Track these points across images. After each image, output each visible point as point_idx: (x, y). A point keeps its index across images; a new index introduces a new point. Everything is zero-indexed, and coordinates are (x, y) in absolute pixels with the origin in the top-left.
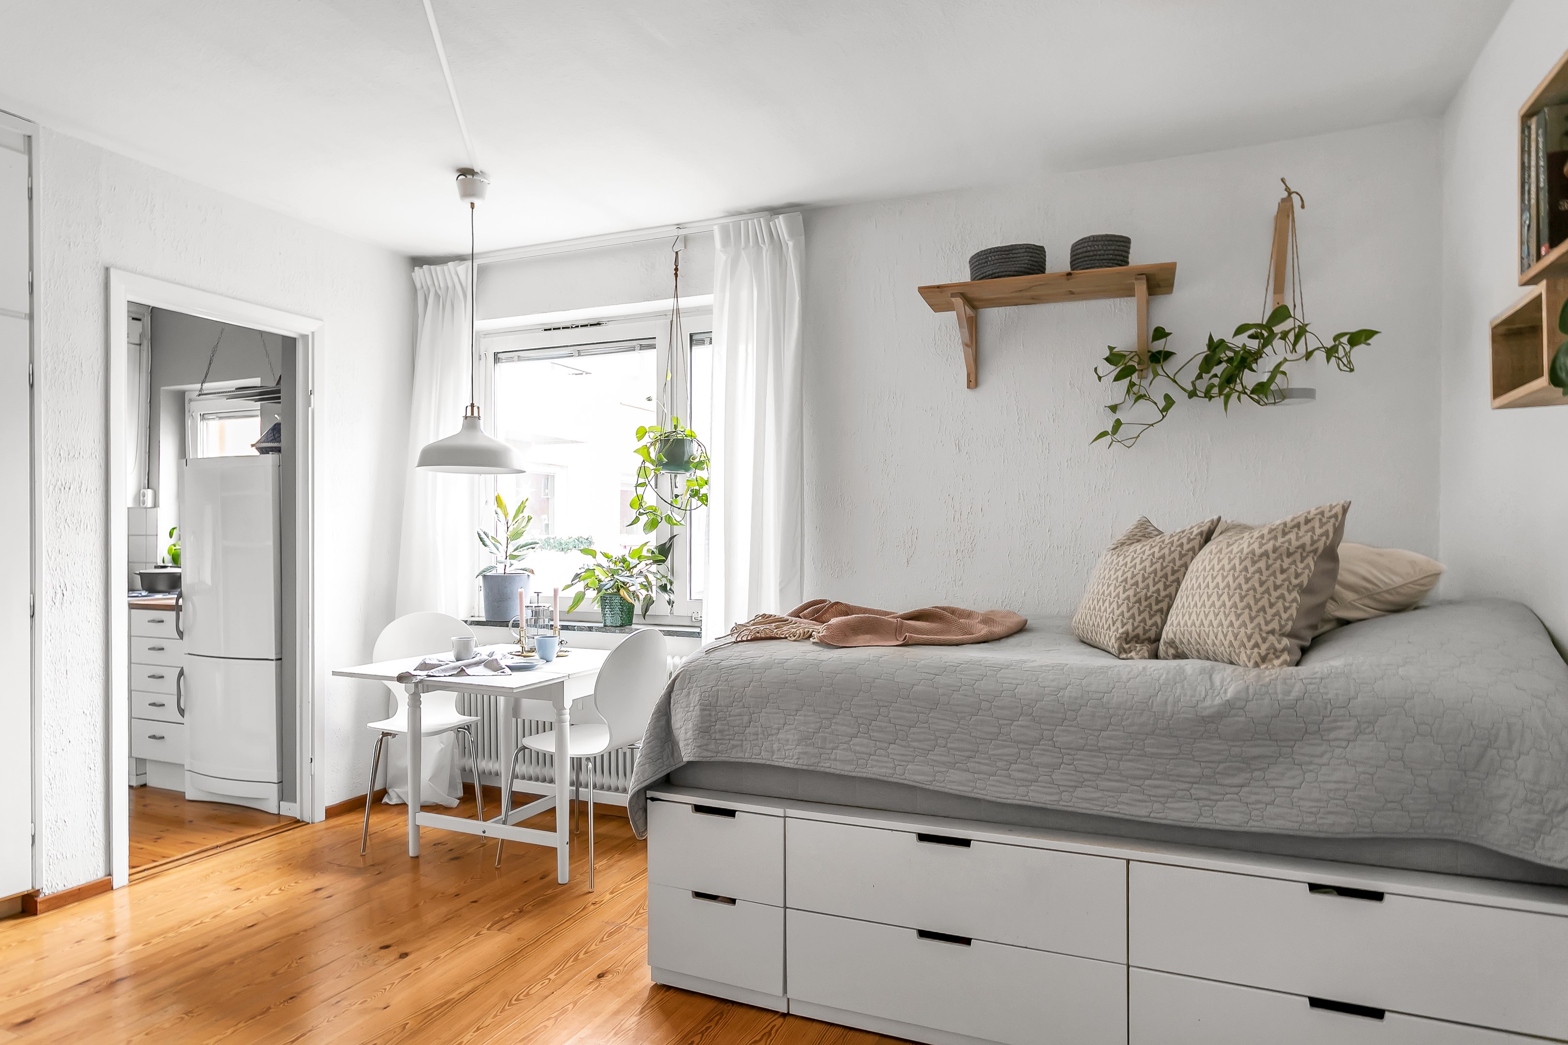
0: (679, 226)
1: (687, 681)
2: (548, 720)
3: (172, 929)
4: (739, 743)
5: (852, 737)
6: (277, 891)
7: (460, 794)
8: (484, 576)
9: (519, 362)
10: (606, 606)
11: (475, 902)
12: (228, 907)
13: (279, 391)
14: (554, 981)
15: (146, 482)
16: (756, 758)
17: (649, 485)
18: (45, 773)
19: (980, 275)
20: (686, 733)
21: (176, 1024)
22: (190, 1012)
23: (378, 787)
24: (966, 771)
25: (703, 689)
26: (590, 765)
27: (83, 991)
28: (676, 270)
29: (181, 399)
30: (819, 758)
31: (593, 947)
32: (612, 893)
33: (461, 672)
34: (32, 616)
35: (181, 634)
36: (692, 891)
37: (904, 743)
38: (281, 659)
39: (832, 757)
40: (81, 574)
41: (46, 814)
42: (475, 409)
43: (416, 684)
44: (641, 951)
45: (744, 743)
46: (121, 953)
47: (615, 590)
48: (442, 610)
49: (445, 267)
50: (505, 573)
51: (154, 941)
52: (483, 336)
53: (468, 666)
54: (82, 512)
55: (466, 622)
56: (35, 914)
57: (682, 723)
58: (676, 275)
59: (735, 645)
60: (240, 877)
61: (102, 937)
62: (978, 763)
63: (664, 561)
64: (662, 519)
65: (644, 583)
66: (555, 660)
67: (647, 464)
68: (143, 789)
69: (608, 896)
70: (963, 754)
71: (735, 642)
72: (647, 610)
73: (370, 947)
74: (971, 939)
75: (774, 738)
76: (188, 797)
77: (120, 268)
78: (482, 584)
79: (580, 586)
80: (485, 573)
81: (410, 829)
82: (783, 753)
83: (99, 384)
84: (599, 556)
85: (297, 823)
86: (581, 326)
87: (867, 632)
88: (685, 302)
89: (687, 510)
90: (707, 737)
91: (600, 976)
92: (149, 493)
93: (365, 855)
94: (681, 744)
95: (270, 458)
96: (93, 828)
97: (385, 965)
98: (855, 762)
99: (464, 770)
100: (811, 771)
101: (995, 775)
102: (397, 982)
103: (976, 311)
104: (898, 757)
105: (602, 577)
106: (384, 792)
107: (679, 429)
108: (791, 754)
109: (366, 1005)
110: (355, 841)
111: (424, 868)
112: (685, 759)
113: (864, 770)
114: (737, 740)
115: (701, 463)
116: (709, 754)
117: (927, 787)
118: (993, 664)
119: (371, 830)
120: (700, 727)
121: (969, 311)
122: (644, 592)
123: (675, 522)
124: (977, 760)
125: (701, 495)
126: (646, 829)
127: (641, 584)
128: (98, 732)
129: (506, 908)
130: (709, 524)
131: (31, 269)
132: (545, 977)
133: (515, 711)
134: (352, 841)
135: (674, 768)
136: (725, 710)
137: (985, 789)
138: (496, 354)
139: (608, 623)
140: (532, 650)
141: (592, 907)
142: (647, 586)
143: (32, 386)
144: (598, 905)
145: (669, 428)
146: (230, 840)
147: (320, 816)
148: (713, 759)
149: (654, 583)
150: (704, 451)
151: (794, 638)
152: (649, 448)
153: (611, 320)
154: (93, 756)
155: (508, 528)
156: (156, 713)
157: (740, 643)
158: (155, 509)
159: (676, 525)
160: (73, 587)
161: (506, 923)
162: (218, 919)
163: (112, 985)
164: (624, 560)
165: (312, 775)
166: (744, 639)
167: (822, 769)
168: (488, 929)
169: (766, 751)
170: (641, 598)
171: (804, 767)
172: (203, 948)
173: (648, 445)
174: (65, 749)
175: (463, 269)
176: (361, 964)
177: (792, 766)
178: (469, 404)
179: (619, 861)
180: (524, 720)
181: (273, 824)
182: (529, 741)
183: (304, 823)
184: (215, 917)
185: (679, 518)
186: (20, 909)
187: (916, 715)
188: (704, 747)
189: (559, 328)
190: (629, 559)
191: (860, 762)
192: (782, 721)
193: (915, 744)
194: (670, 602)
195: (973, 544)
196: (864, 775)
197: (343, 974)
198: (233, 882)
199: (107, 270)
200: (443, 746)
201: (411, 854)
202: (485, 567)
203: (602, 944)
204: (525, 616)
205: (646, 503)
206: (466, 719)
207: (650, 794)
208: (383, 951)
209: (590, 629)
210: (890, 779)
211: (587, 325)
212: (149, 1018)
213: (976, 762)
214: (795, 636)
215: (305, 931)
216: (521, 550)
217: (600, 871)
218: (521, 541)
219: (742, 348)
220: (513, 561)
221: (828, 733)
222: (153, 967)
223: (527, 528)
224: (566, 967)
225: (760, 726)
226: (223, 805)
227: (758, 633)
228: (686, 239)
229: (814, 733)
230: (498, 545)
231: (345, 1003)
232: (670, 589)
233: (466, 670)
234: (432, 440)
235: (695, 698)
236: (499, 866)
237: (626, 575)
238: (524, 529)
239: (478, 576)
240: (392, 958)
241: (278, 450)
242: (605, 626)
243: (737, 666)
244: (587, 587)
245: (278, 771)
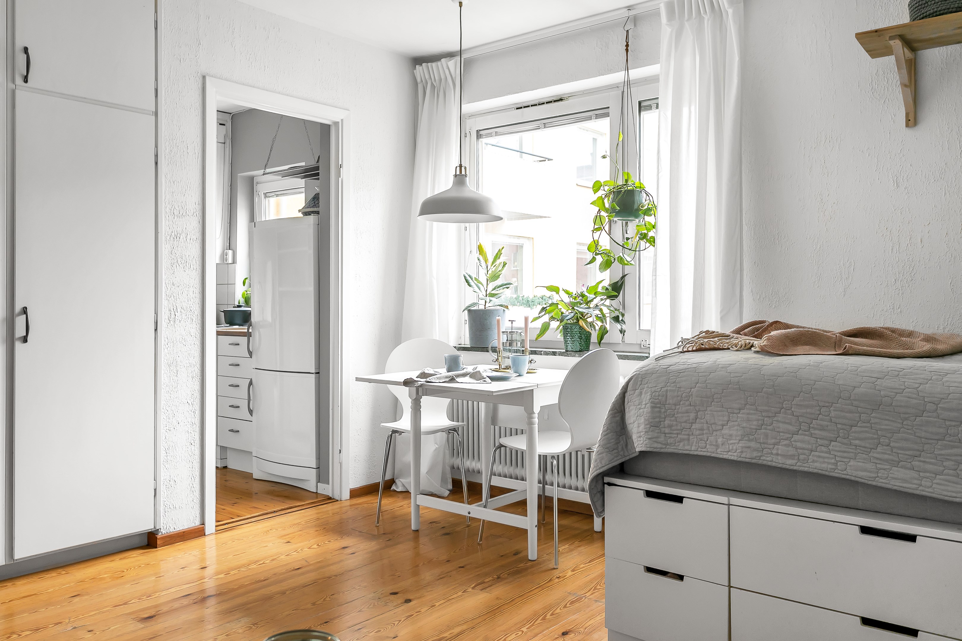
0: (629, 8)
1: (639, 383)
2: (519, 427)
3: (243, 566)
4: (686, 437)
5: (793, 434)
6: (315, 546)
7: (450, 487)
8: (469, 311)
9: (496, 137)
10: (567, 334)
11: (463, 567)
12: (282, 555)
13: (317, 168)
14: (526, 633)
15: (228, 245)
16: (701, 451)
17: (603, 230)
18: (162, 445)
19: (920, 15)
20: (639, 427)
21: (247, 630)
22: (256, 624)
23: (388, 477)
24: (910, 469)
25: (653, 389)
26: (555, 462)
27: (185, 602)
28: (627, 46)
29: (251, 182)
30: (761, 452)
31: (558, 611)
32: (573, 571)
33: (452, 380)
34: (156, 330)
35: (250, 353)
36: (644, 566)
37: (845, 441)
38: (319, 373)
39: (774, 452)
40: (186, 301)
41: (163, 475)
42: (463, 169)
43: (417, 388)
44: (598, 618)
45: (691, 437)
46: (210, 579)
47: (575, 321)
48: (437, 336)
49: (439, 63)
50: (485, 308)
51: (232, 573)
52: (467, 118)
53: (458, 376)
54: (187, 256)
55: (455, 347)
56: (156, 548)
57: (635, 418)
58: (627, 50)
59: (682, 354)
60: (290, 534)
61: (198, 566)
62: (924, 462)
63: (616, 297)
64: (615, 260)
65: (599, 316)
66: (525, 375)
67: (603, 214)
68: (225, 470)
69: (570, 573)
70: (907, 453)
71: (681, 352)
72: (602, 338)
73: (383, 592)
74: (918, 631)
75: (718, 433)
76: (255, 477)
77: (212, 76)
78: (467, 318)
79: (546, 318)
80: (469, 308)
81: (412, 510)
82: (728, 447)
83: (199, 162)
84: (562, 293)
85: (329, 499)
86: (547, 103)
87: (806, 344)
88: (635, 73)
89: (635, 250)
90: (657, 431)
91: (564, 634)
92: (230, 252)
93: (378, 526)
94: (634, 437)
95: (312, 219)
96: (193, 488)
97: (394, 606)
98: (796, 457)
99: (453, 468)
100: (753, 463)
101: (941, 473)
102: (403, 620)
103: (915, 53)
104: (839, 454)
105: (564, 310)
106: (392, 482)
107: (630, 183)
108: (734, 447)
109: (379, 634)
110: (371, 515)
111: (423, 540)
112: (638, 450)
113: (805, 465)
114: (684, 435)
115: (649, 210)
116: (659, 446)
117: (870, 483)
118: (939, 369)
119: (383, 508)
120: (651, 422)
121: (909, 54)
122: (600, 324)
123: (626, 262)
124: (922, 459)
125: (649, 238)
126: (604, 510)
127: (597, 316)
128: (197, 417)
129: (487, 575)
130: (656, 262)
131: (156, 80)
132: (519, 629)
133: (493, 419)
134: (369, 516)
135: (628, 458)
136: (673, 408)
137: (931, 487)
138: (478, 131)
139: (569, 348)
140: (507, 368)
141: (557, 580)
142: (602, 318)
143: (156, 163)
144: (562, 579)
145: (620, 182)
146: (283, 508)
147: (346, 495)
148: (662, 450)
149: (608, 315)
150: (652, 201)
151: (736, 348)
152: (603, 200)
153: (571, 95)
154: (193, 435)
155: (488, 271)
156: (233, 413)
157: (686, 353)
158: (234, 264)
159: (627, 265)
160: (182, 310)
161: (486, 585)
162: (274, 562)
163: (204, 600)
164: (582, 295)
165: (340, 463)
166: (690, 349)
167: (765, 462)
168: (473, 588)
169: (711, 445)
170: (597, 328)
171: (747, 460)
172: (264, 580)
173: (603, 196)
174: (176, 428)
175: (452, 64)
176: (376, 604)
177: (735, 458)
178: (458, 164)
179: (579, 546)
180: (500, 427)
181: (312, 499)
182: (504, 441)
183: (335, 500)
184: (273, 560)
185: (629, 259)
186: (147, 543)
187: (858, 415)
188: (654, 440)
189: (529, 106)
190: (586, 294)
191: (802, 457)
192: (726, 418)
193: (857, 442)
194: (622, 332)
195: (913, 274)
196: (806, 469)
197: (363, 610)
198: (285, 537)
199: (204, 77)
200: (437, 446)
201: (413, 527)
202: (470, 303)
203: (566, 609)
204: (501, 340)
205: (601, 247)
206: (455, 423)
207: (607, 479)
208: (393, 597)
209: (554, 354)
210: (832, 474)
211: (551, 102)
212: (228, 624)
213: (921, 461)
214: (737, 347)
215: (336, 576)
216: (498, 289)
217: (562, 553)
218: (499, 282)
219: (685, 110)
220: (491, 298)
221: (769, 430)
222: (233, 590)
223: (503, 272)
224: (536, 623)
225: (705, 422)
226: (279, 484)
227: (703, 345)
228: (635, 20)
229: (756, 429)
230: (480, 285)
231: (364, 630)
232: (622, 320)
233: (457, 380)
234: (429, 195)
235: (646, 397)
236: (481, 543)
237: (584, 307)
238: (500, 273)
239: (464, 310)
240: (399, 602)
241: (318, 213)
242: (567, 351)
243: (684, 370)
244: (552, 318)
245: (316, 459)
